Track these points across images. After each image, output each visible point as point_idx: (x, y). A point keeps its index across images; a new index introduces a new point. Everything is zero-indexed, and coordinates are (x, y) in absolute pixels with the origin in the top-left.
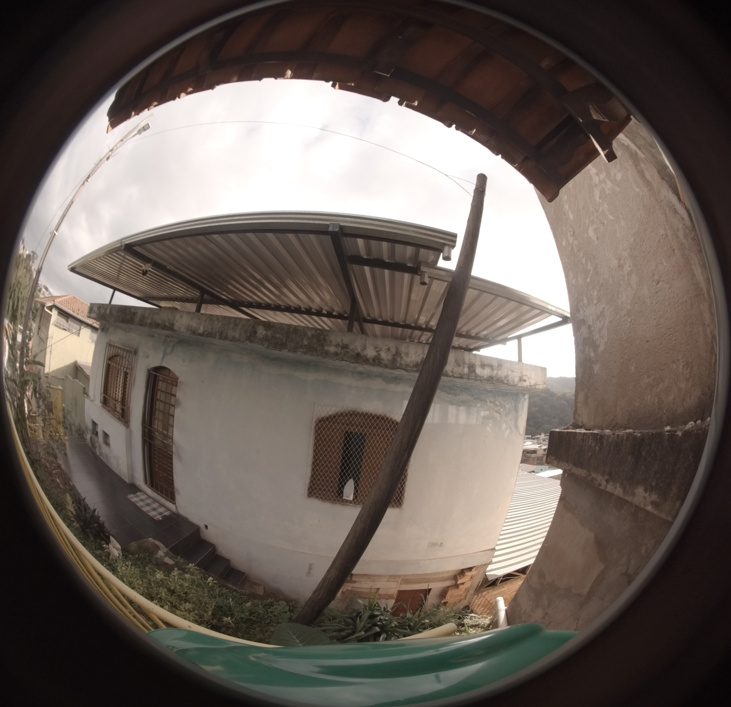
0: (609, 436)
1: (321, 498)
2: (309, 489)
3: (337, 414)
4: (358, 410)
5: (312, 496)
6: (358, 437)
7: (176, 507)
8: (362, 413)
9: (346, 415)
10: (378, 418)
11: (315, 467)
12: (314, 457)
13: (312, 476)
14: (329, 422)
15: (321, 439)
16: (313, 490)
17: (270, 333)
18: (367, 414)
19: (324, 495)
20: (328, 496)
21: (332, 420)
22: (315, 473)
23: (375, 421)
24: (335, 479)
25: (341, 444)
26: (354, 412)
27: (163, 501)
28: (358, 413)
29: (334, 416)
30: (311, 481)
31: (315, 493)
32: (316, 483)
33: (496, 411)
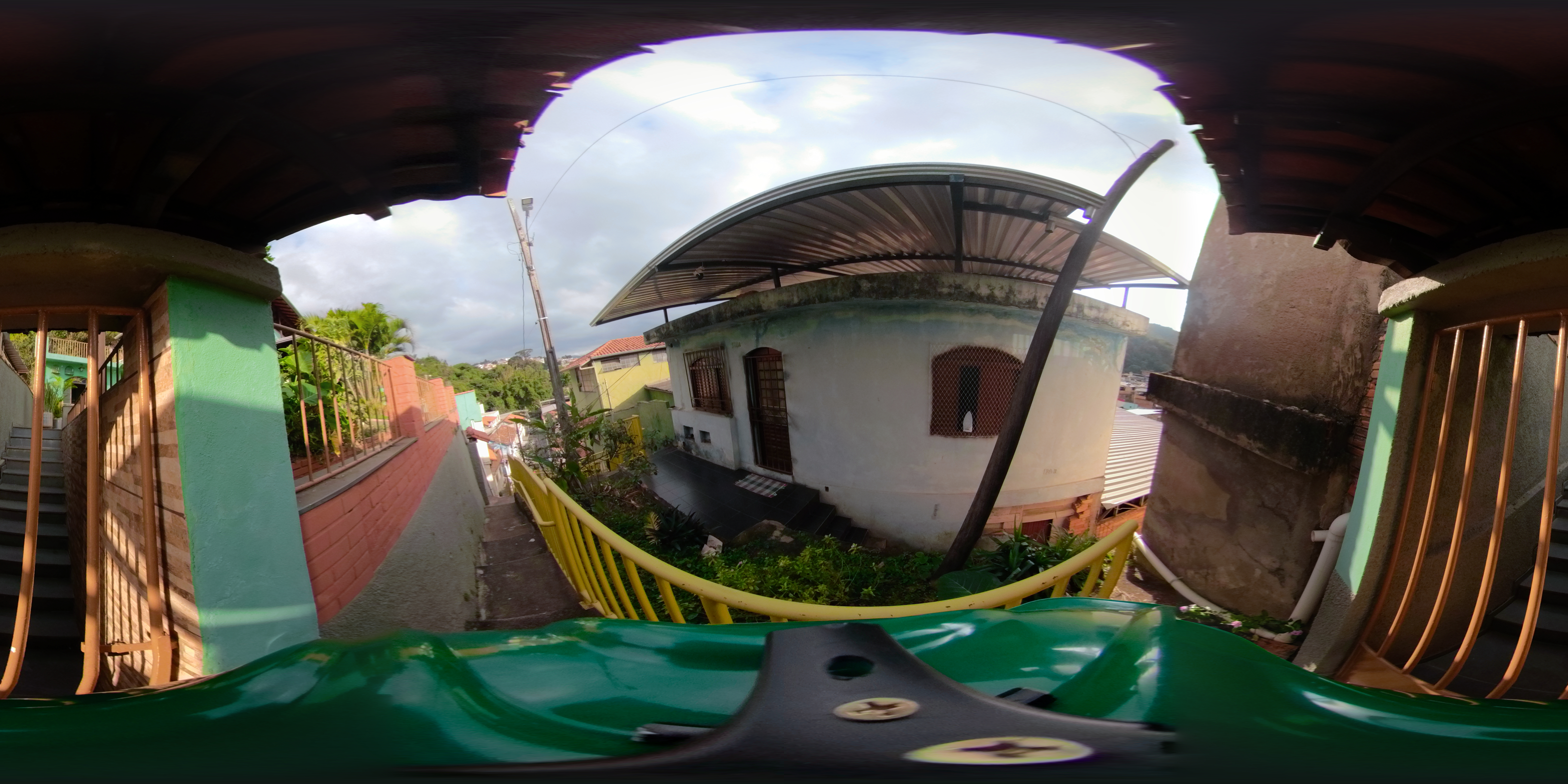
0: (1207, 389)
1: (944, 434)
2: (931, 427)
3: (952, 350)
4: (971, 345)
5: (935, 433)
6: (973, 370)
7: (793, 477)
8: (976, 347)
9: (961, 350)
10: (990, 351)
11: (936, 404)
12: (934, 394)
13: (933, 413)
14: (945, 359)
15: (938, 376)
16: (935, 427)
17: (875, 284)
18: (980, 348)
19: (946, 431)
20: (950, 431)
21: (948, 356)
22: (936, 410)
23: (988, 354)
24: (955, 413)
25: (958, 379)
26: (968, 347)
27: (777, 475)
28: (972, 348)
29: (950, 353)
30: (933, 419)
31: (937, 430)
32: (938, 420)
33: (1097, 348)
